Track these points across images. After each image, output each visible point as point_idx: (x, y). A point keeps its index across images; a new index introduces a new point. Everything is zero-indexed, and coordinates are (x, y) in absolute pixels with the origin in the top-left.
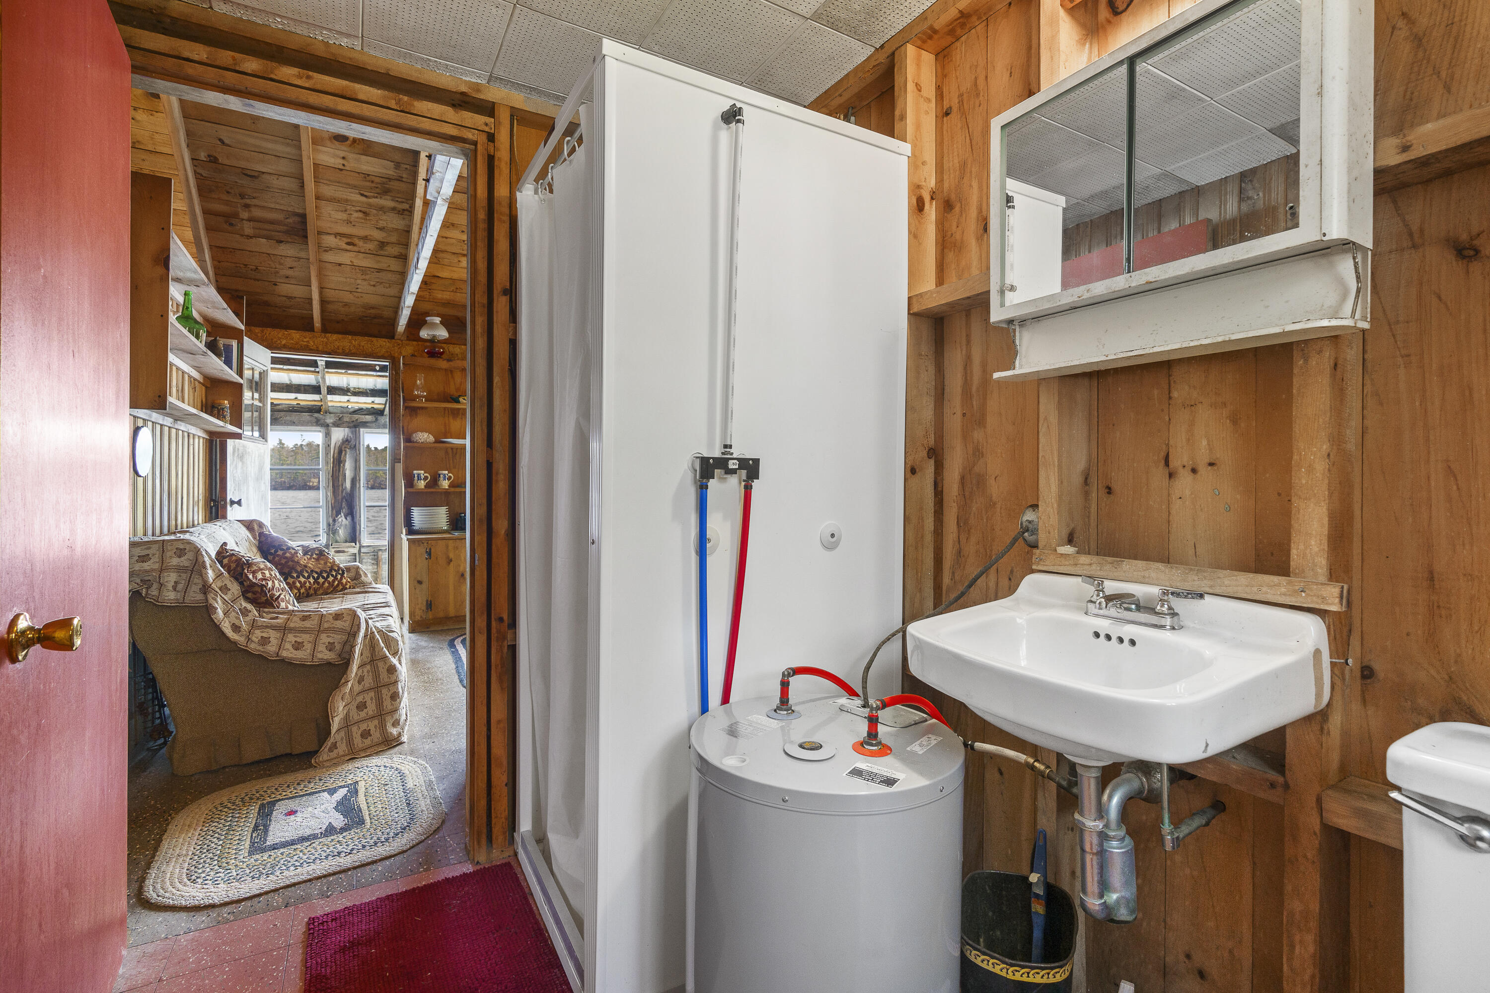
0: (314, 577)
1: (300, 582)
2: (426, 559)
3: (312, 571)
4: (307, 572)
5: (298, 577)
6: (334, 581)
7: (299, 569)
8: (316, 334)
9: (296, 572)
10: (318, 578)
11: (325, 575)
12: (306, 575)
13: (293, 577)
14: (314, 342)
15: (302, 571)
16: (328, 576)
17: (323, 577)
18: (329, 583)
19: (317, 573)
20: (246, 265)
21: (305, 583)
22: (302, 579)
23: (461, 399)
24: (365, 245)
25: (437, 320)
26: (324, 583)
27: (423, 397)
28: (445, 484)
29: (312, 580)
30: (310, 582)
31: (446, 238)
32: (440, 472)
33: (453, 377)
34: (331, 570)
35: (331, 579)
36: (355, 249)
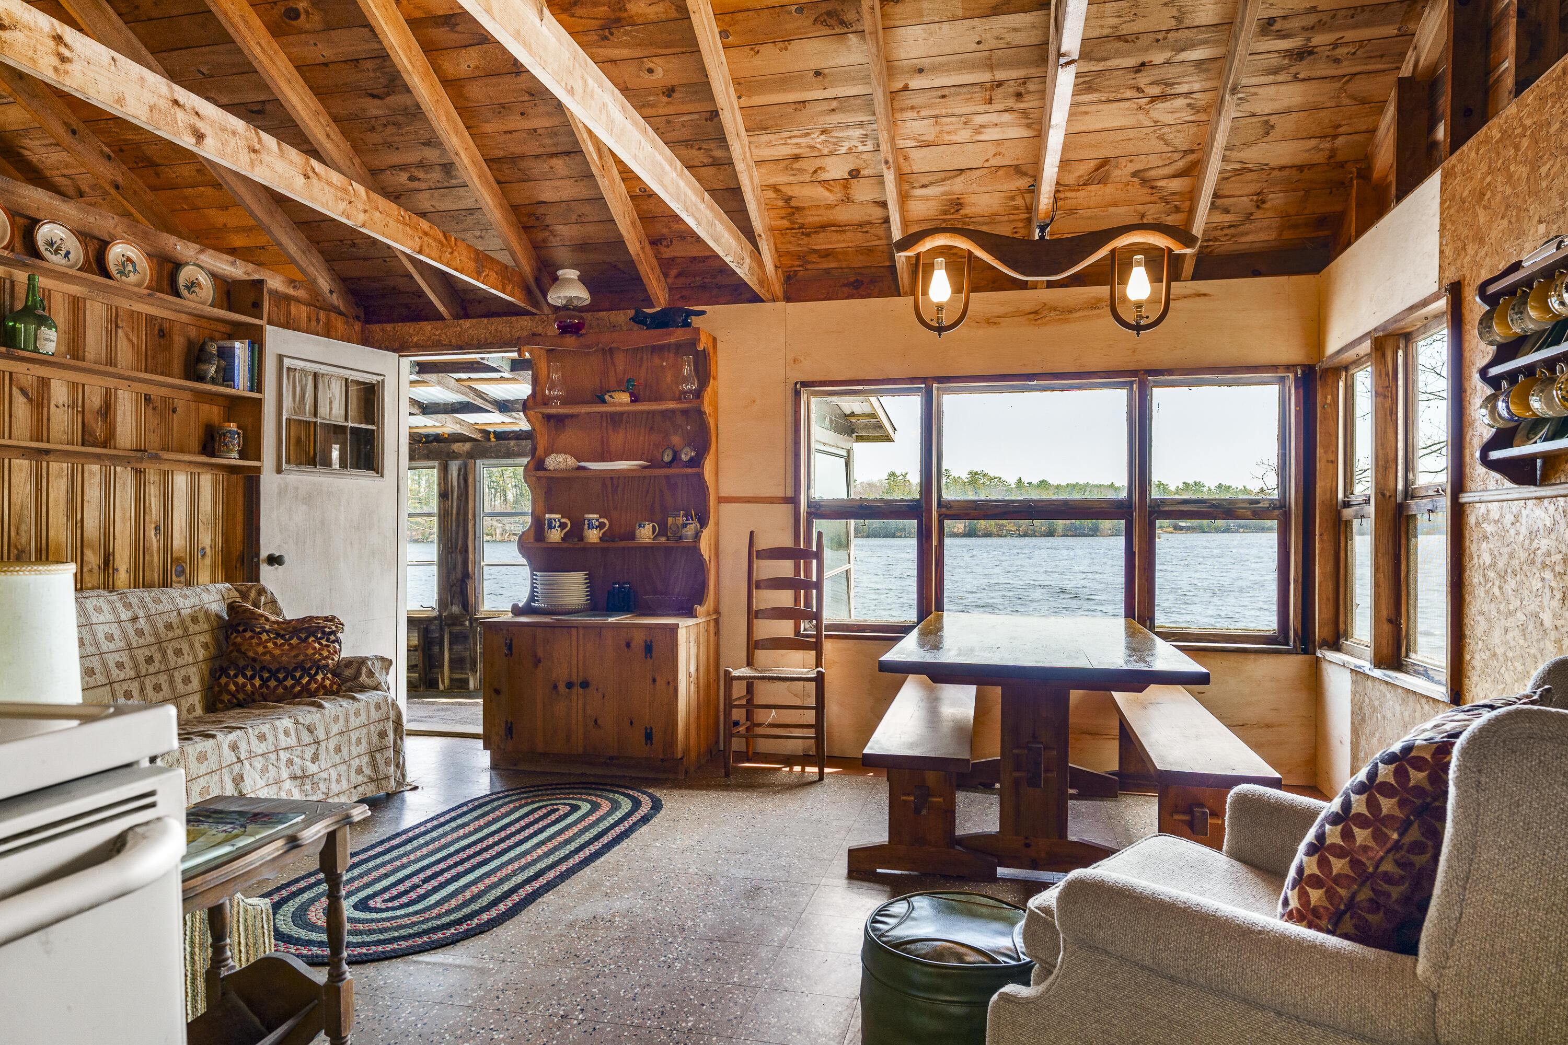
0: (261, 678)
1: (236, 684)
2: (506, 655)
3: (263, 668)
4: (253, 668)
5: (236, 676)
6: (293, 686)
7: (242, 663)
8: (448, 322)
9: (237, 667)
10: (268, 679)
11: (281, 676)
12: (249, 674)
13: (228, 676)
14: (446, 334)
15: (244, 668)
16: (285, 679)
17: (277, 680)
18: (285, 688)
19: (269, 671)
20: (341, 241)
21: (244, 685)
22: (241, 680)
23: (607, 397)
24: (429, 176)
25: (573, 274)
26: (276, 687)
27: (557, 398)
28: (593, 536)
29: (257, 682)
30: (253, 685)
31: (511, 132)
32: (587, 516)
33: (613, 364)
34: (295, 669)
35: (289, 682)
36: (423, 185)
